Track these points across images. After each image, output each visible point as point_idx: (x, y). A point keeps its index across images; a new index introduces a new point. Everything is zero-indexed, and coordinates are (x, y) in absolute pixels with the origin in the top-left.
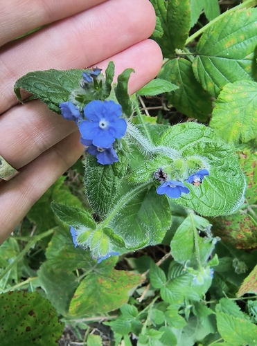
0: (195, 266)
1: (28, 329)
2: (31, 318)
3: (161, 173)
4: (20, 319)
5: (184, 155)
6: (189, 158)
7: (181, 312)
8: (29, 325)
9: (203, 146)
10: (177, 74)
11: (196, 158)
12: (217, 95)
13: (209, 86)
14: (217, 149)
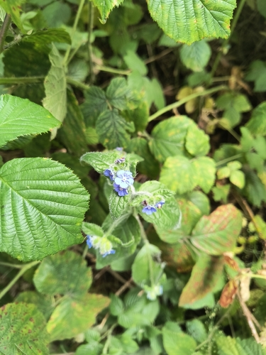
0: (149, 284)
1: (30, 332)
2: (32, 323)
3: (145, 202)
4: (24, 324)
5: (154, 195)
6: (156, 196)
7: (135, 337)
8: (30, 328)
9: (162, 191)
10: (138, 148)
11: (159, 196)
12: (163, 163)
13: (159, 157)
14: (168, 193)
